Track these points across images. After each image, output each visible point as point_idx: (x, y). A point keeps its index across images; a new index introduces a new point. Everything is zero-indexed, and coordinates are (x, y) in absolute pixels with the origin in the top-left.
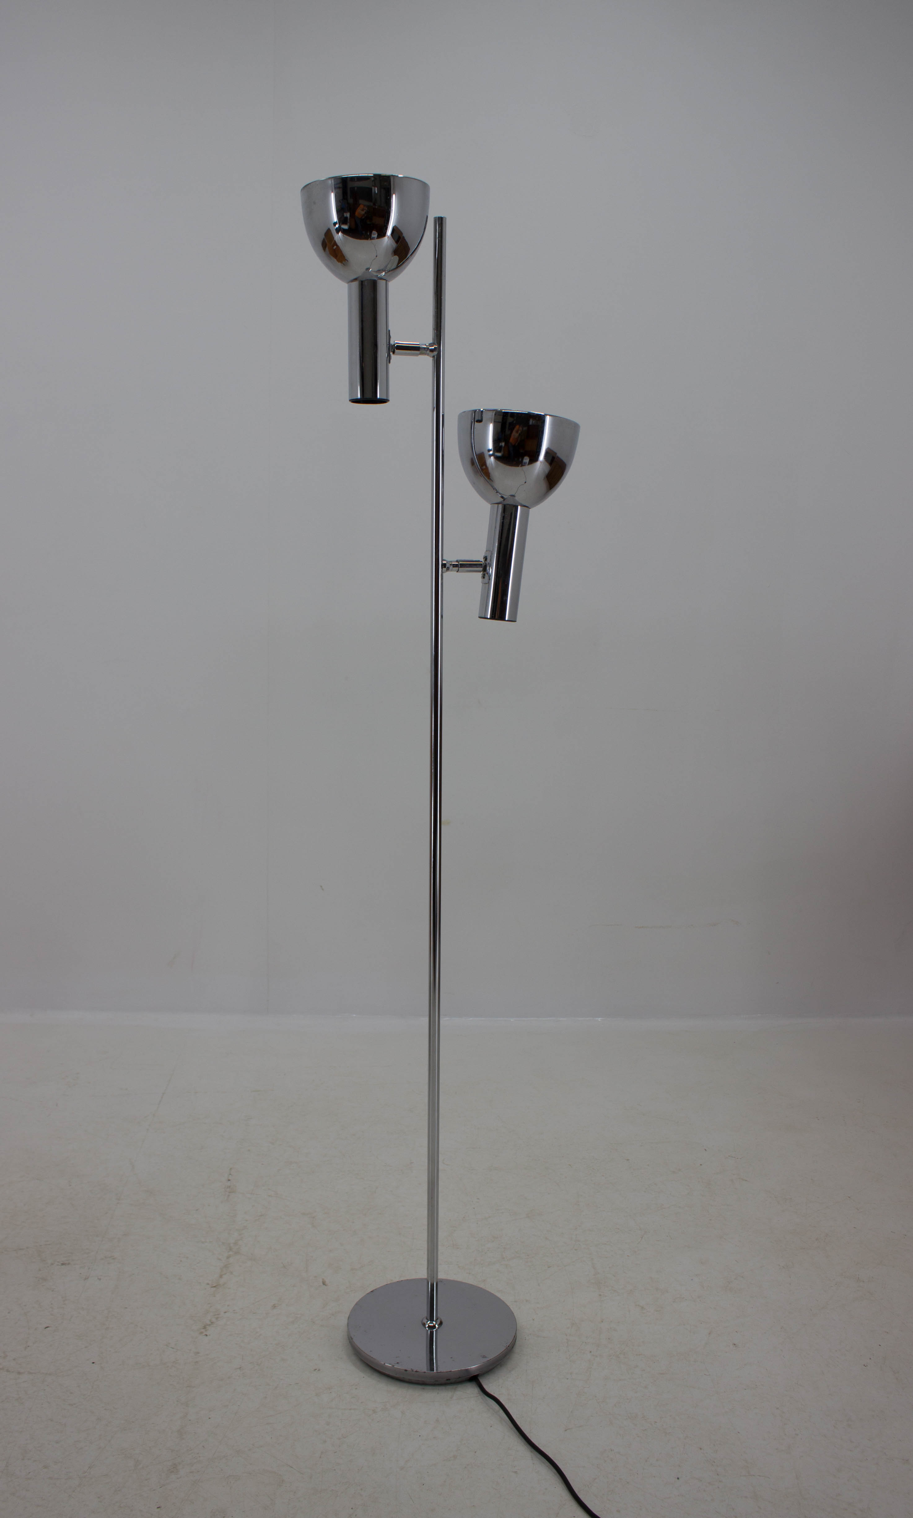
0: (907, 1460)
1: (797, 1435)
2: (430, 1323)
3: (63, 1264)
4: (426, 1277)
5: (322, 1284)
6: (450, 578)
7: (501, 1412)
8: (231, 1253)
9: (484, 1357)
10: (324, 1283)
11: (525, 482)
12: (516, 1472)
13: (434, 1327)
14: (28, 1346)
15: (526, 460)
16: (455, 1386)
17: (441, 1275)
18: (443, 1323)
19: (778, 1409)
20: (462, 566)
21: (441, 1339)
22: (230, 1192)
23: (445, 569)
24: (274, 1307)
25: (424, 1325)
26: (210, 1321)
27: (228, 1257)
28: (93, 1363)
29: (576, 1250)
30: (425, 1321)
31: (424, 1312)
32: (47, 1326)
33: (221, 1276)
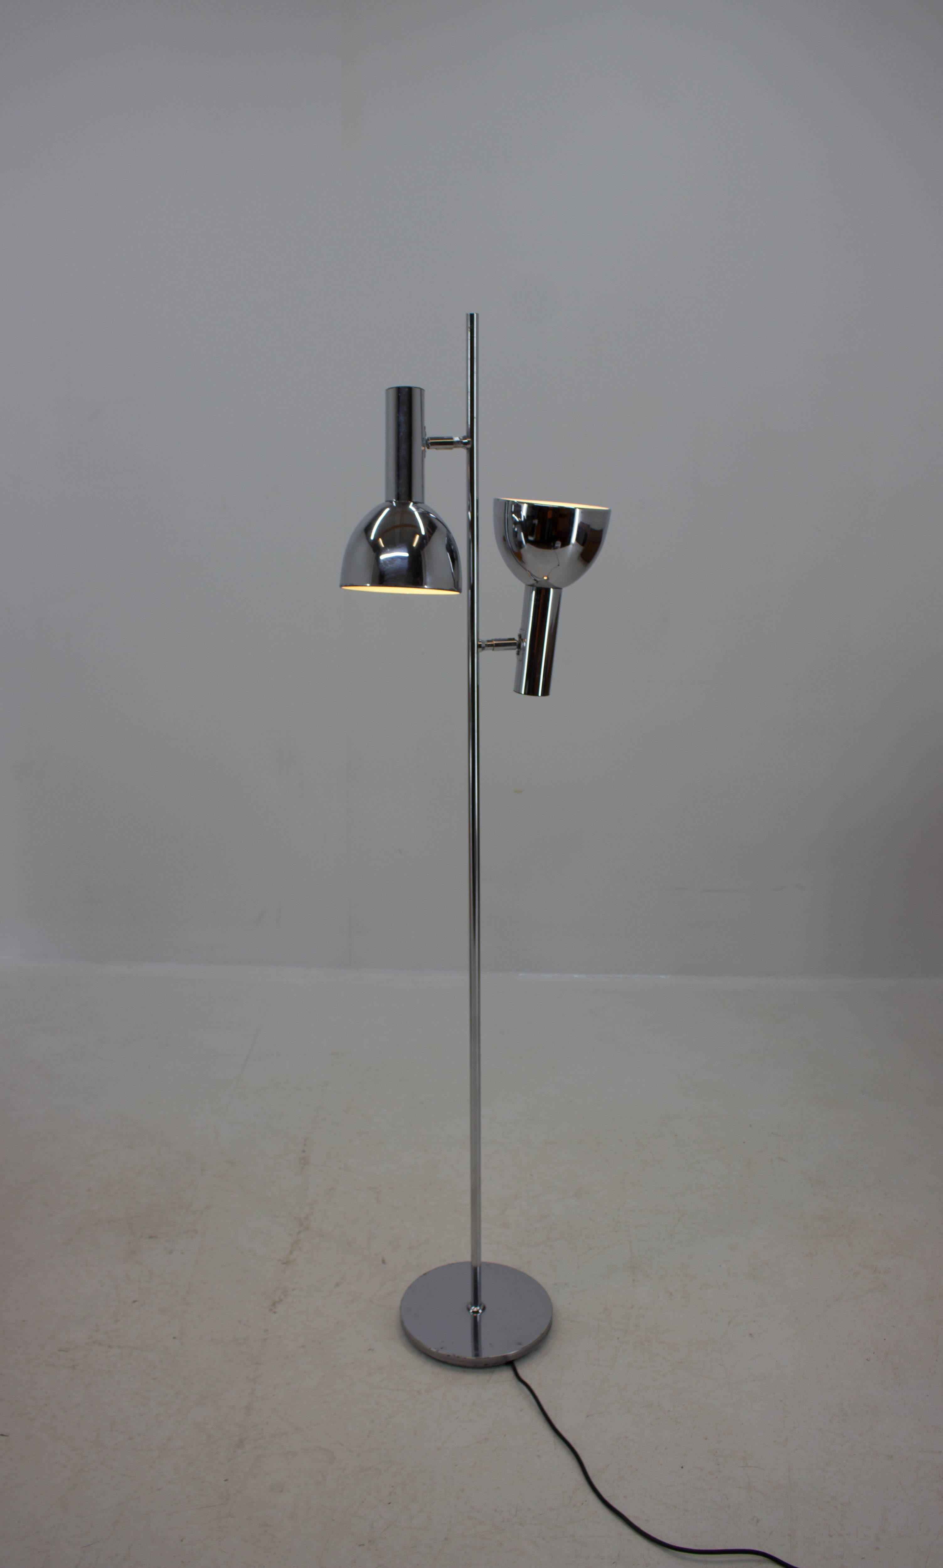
0: (892, 1456)
1: (795, 1428)
2: (474, 1308)
3: (150, 1237)
4: (470, 1259)
5: (382, 1262)
6: (485, 657)
7: (531, 1397)
8: (302, 1228)
9: (520, 1344)
10: (384, 1262)
11: (559, 565)
12: (539, 1456)
13: (477, 1312)
14: (118, 1320)
15: (558, 544)
16: (494, 1370)
17: (487, 1256)
18: (487, 1309)
20: (497, 645)
21: (485, 1324)
22: (304, 1164)
23: (480, 649)
24: (337, 1285)
25: (469, 1309)
26: (279, 1298)
27: (299, 1233)
28: (174, 1338)
29: (616, 1231)
30: (470, 1306)
31: (469, 1297)
32: (135, 1300)
33: (291, 1252)
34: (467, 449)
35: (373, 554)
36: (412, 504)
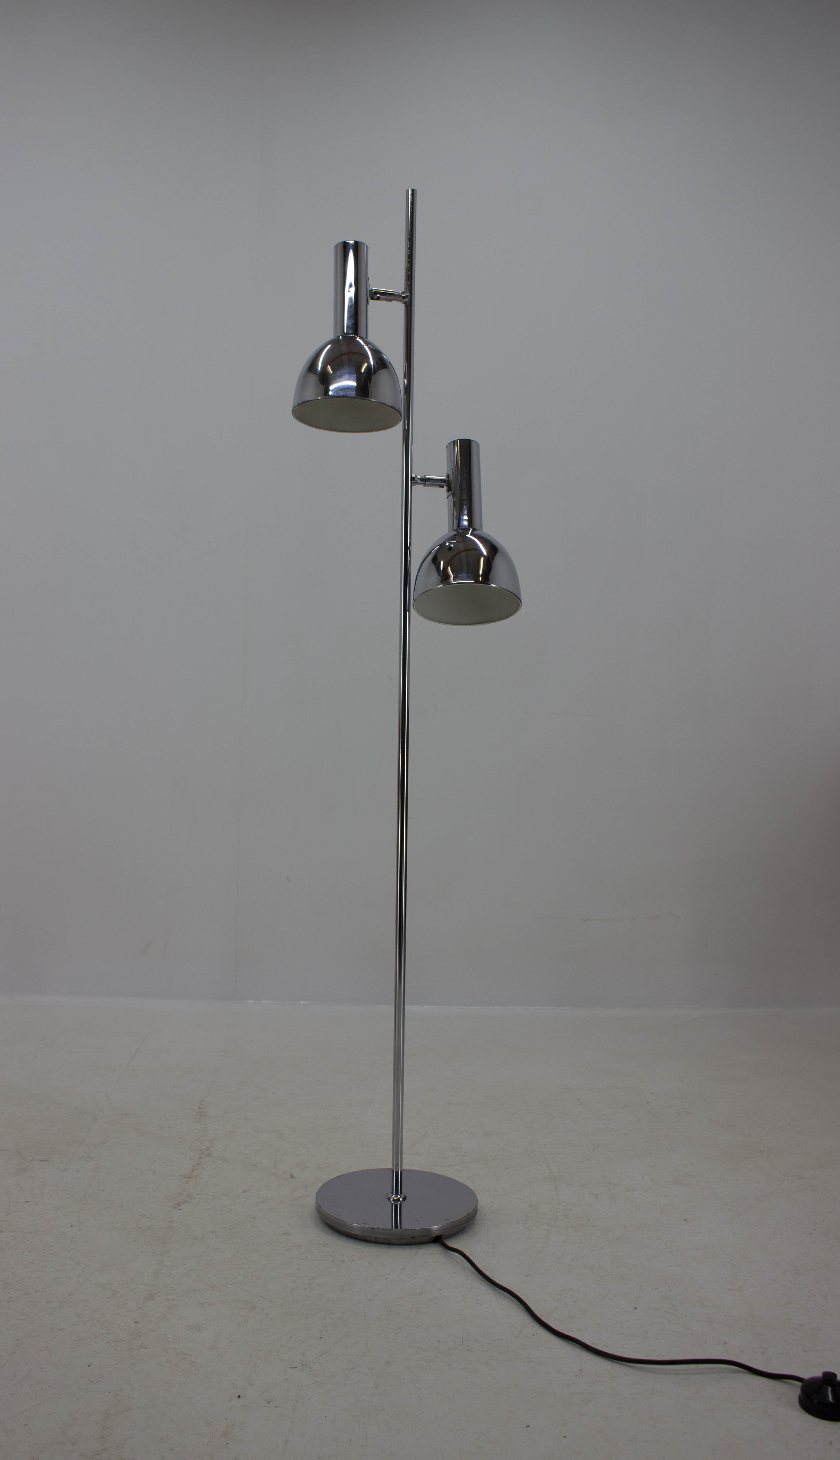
2: (395, 1197)
3: (42, 1161)
4: (390, 1167)
5: (290, 1177)
7: (466, 1262)
8: (203, 1155)
9: (447, 1221)
10: (292, 1176)
13: (399, 1200)
14: (10, 1214)
16: (419, 1246)
17: (408, 1163)
18: (407, 1199)
19: (729, 1262)
21: (406, 1209)
22: (201, 1116)
23: (413, 484)
24: (245, 1191)
25: (389, 1199)
26: (184, 1200)
27: (200, 1158)
28: (72, 1226)
30: (390, 1195)
32: (27, 1201)
33: (193, 1170)
34: (405, 303)
35: (322, 387)
36: (358, 338)
